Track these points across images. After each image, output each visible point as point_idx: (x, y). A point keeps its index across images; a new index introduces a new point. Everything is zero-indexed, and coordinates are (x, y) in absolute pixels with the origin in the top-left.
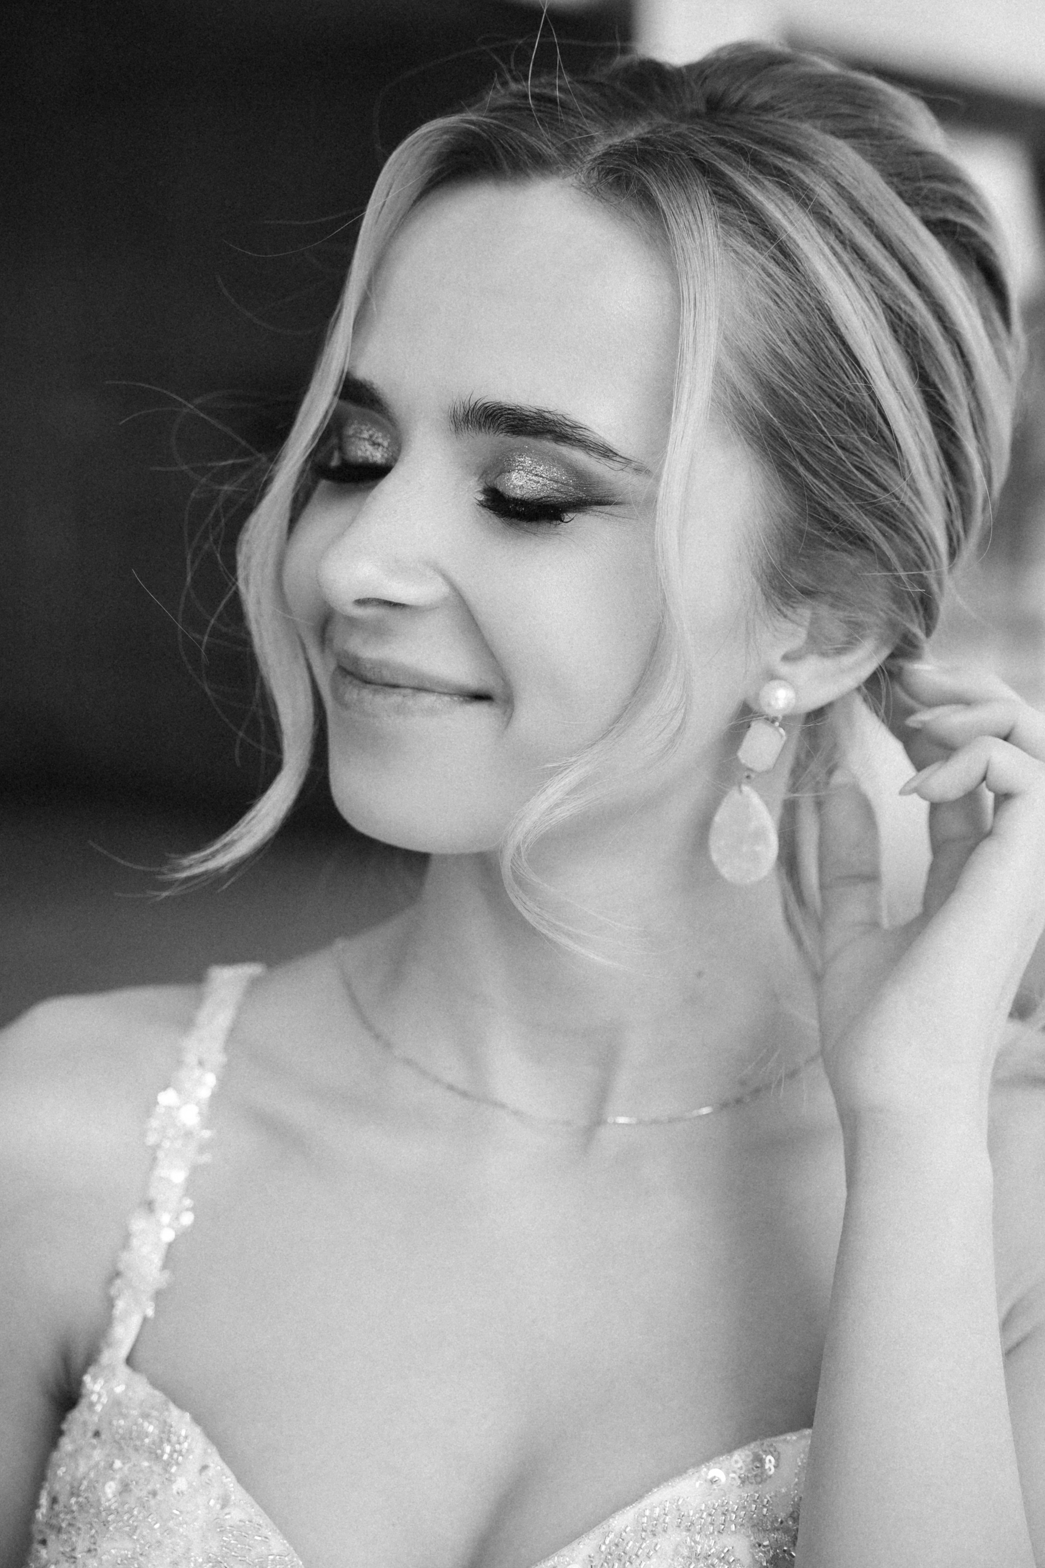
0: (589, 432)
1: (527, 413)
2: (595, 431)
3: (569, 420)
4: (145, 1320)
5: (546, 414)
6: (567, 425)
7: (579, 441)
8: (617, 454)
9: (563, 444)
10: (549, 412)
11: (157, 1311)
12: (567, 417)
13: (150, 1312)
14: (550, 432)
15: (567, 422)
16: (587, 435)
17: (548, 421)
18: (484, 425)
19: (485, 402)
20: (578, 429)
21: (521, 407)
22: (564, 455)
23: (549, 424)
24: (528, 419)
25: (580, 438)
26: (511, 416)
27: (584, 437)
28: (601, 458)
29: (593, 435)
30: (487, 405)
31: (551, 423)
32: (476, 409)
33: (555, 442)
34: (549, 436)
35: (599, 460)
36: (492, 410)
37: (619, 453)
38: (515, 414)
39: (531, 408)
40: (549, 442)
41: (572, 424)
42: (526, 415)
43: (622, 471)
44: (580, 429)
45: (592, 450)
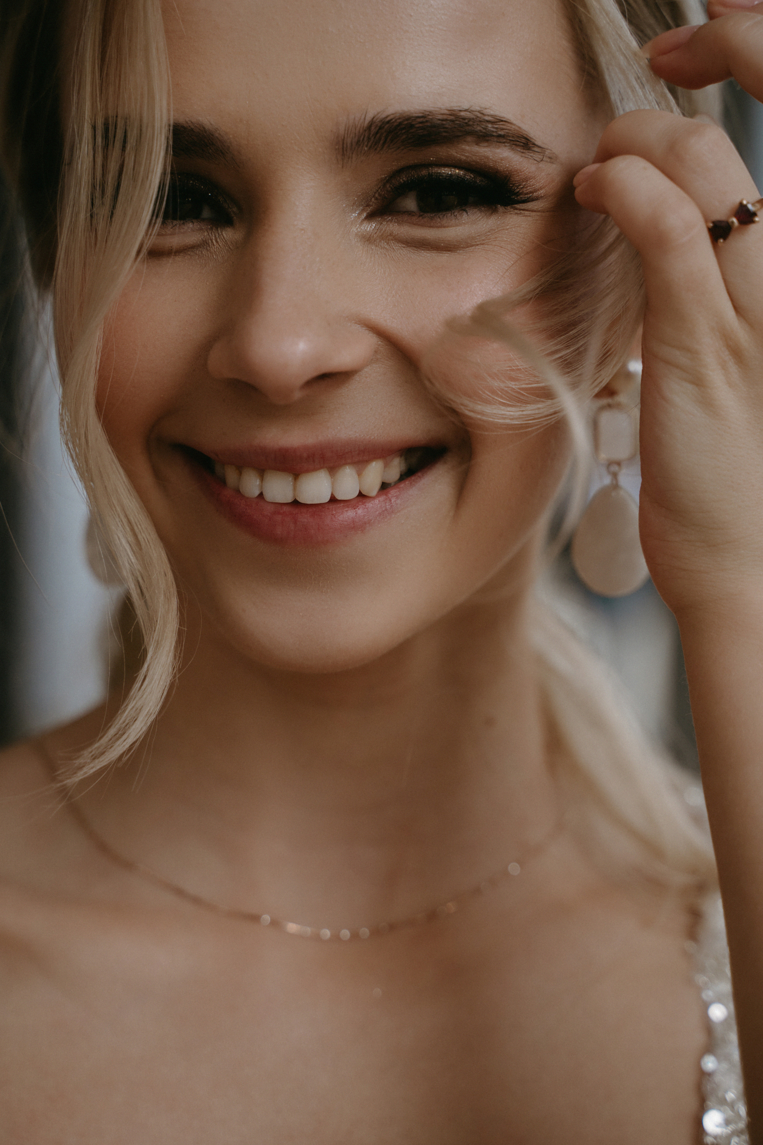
0: (509, 125)
1: (440, 117)
2: (514, 122)
3: (488, 115)
5: (462, 114)
7: (500, 136)
9: (484, 144)
10: (466, 110)
12: (486, 112)
14: (471, 133)
15: (487, 118)
16: (509, 128)
17: (466, 121)
18: (384, 143)
19: (384, 116)
20: (498, 123)
21: (430, 112)
22: (487, 158)
23: (467, 124)
24: (443, 124)
25: (501, 133)
26: (421, 125)
27: (506, 131)
28: (524, 151)
29: (513, 127)
30: (389, 119)
31: (471, 123)
32: (373, 128)
33: (477, 144)
34: (469, 139)
35: (523, 155)
36: (395, 124)
37: (536, 143)
38: (427, 121)
39: (442, 112)
40: (469, 146)
41: (493, 119)
42: (439, 120)
43: (542, 162)
44: (501, 123)
45: (516, 145)
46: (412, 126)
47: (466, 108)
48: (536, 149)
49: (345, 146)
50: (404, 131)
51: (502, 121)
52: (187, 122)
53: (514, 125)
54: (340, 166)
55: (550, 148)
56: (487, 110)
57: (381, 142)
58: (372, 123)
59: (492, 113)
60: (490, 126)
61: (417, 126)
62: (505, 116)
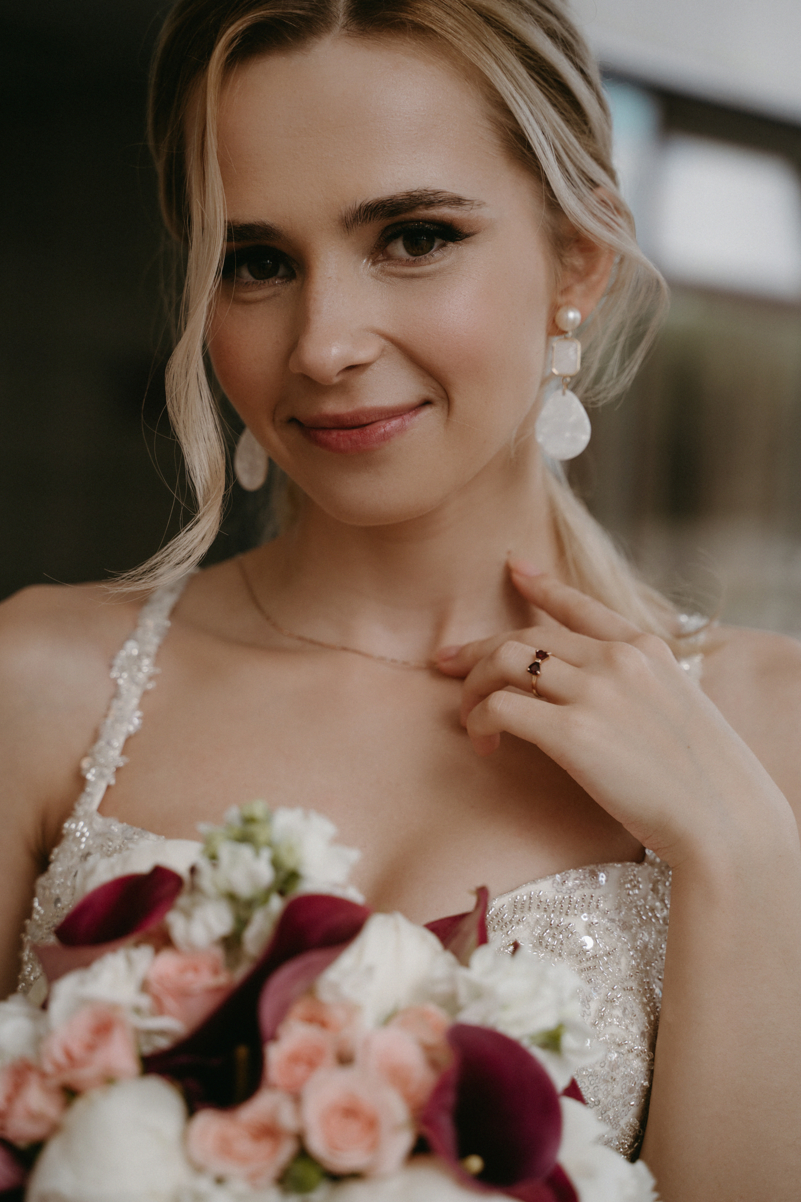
0: (445, 193)
1: (401, 198)
2: (448, 191)
3: (430, 191)
4: (109, 787)
5: (414, 193)
6: (430, 195)
7: (440, 201)
8: (465, 200)
9: (431, 208)
10: (416, 191)
11: (117, 781)
13: (113, 782)
14: (421, 203)
15: (429, 193)
16: (444, 195)
17: (417, 197)
18: (370, 219)
19: (367, 202)
20: (437, 194)
21: (394, 196)
22: (434, 216)
23: (418, 199)
24: (403, 202)
25: (441, 199)
26: (390, 204)
27: (443, 197)
28: (458, 206)
29: (448, 194)
30: (370, 204)
31: (420, 198)
32: (362, 210)
33: (426, 209)
34: (421, 207)
35: (457, 209)
36: (374, 206)
37: (466, 199)
38: (393, 202)
39: (402, 194)
40: (421, 211)
41: (433, 192)
42: (401, 200)
43: (472, 210)
44: (439, 193)
45: (451, 204)
46: (384, 206)
47: (415, 189)
48: (467, 203)
49: (347, 222)
50: (380, 210)
51: (439, 192)
52: (255, 223)
53: (448, 192)
54: (347, 234)
55: (477, 199)
56: (429, 188)
57: (368, 218)
58: (360, 207)
59: (433, 189)
60: (432, 197)
61: (388, 205)
62: (442, 189)
